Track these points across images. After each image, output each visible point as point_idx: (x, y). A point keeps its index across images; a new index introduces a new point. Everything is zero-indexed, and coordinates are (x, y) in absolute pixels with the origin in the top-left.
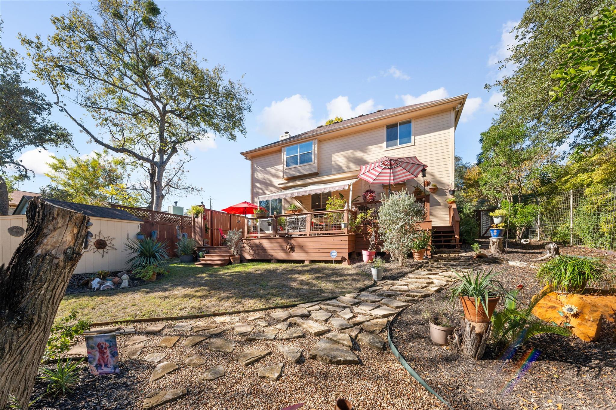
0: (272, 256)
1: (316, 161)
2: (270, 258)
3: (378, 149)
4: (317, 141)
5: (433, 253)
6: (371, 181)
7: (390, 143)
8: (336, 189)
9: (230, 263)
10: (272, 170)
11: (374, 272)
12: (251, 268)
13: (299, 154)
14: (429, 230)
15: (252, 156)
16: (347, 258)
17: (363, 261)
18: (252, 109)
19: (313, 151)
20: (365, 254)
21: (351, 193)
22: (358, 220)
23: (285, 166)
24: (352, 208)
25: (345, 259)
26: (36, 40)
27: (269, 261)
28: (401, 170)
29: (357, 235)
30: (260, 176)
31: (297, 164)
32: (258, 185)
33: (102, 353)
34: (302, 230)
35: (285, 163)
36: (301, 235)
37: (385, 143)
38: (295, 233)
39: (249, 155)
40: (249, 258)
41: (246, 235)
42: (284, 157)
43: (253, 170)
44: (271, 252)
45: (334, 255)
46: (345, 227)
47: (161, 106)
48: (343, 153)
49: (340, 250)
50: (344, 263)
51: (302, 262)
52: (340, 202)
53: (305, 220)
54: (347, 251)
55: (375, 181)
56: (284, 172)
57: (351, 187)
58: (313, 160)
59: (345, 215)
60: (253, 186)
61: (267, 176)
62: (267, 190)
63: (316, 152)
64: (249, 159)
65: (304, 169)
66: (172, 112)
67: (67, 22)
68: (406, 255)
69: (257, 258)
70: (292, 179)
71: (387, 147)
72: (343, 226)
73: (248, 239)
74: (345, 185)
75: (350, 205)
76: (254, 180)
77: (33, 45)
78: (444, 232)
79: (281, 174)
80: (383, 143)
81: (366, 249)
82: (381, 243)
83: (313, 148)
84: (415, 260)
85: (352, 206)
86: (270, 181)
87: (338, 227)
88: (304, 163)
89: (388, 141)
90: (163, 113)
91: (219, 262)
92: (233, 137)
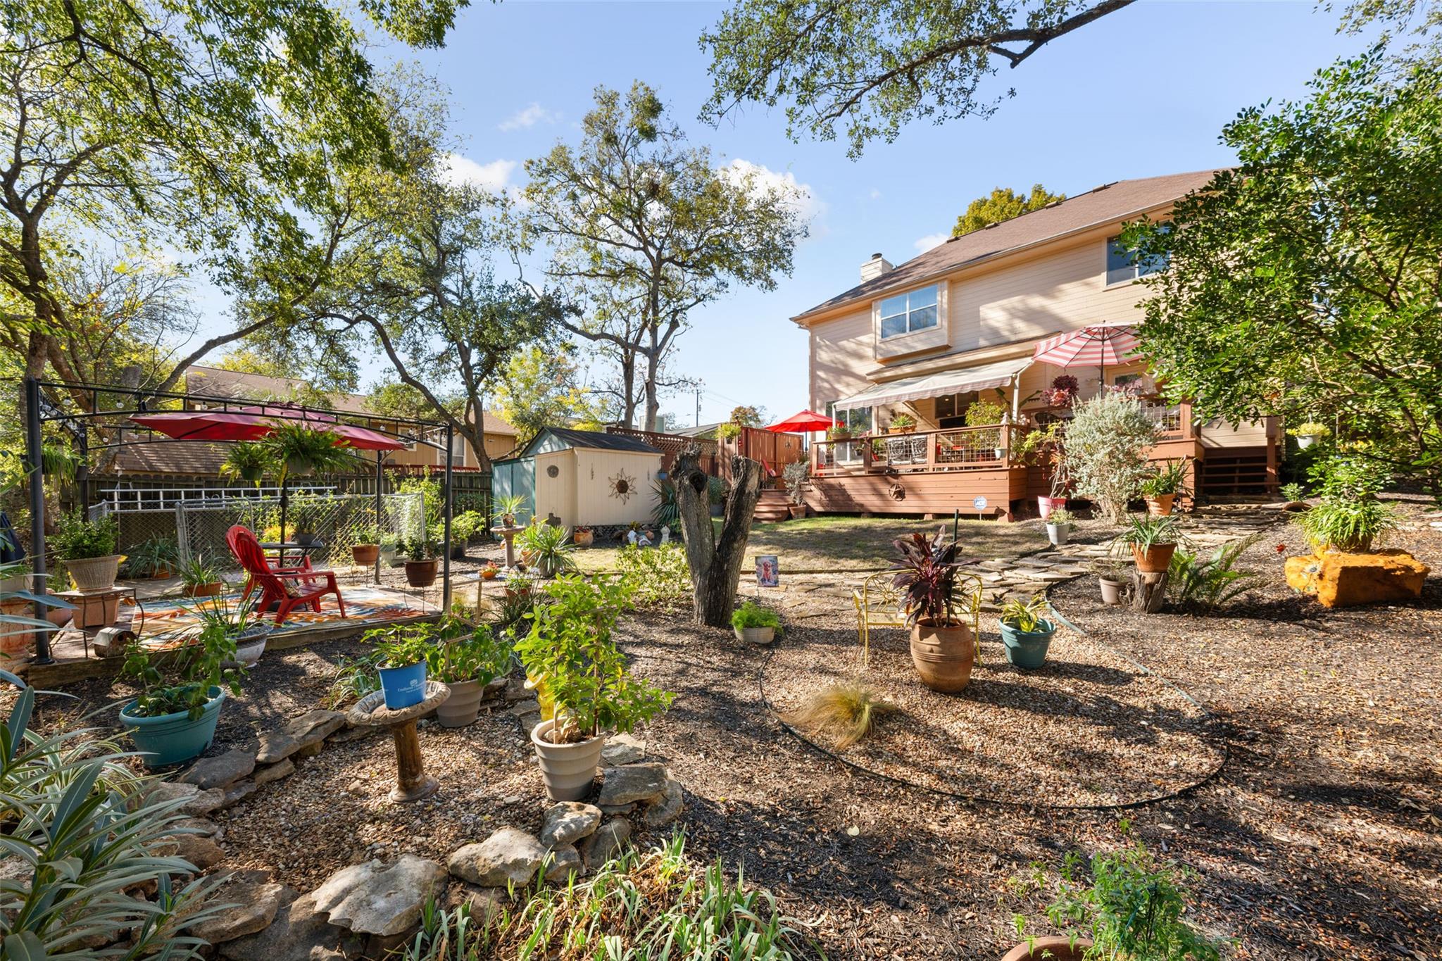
0: (862, 505)
1: (945, 324)
2: (857, 510)
3: (1084, 288)
4: (946, 283)
5: (1197, 502)
6: (1065, 363)
7: (1116, 273)
8: (987, 386)
9: (790, 517)
10: (849, 345)
11: (1051, 530)
12: (827, 524)
13: (907, 312)
14: (1188, 458)
15: (811, 320)
16: (1007, 509)
17: (1039, 516)
18: (809, 231)
19: (938, 304)
20: (1043, 502)
21: (1016, 392)
22: (1028, 444)
23: (879, 337)
24: (1019, 418)
25: (1003, 513)
26: (501, 196)
27: (857, 515)
28: (1130, 340)
29: (1030, 469)
30: (824, 356)
31: (904, 331)
32: (821, 374)
33: (766, 570)
34: (917, 460)
35: (879, 332)
36: (915, 470)
37: (1104, 275)
38: (903, 466)
39: (806, 321)
40: (818, 509)
41: (814, 471)
42: (877, 319)
43: (814, 347)
44: (857, 498)
45: (982, 505)
46: (1002, 456)
47: (653, 252)
48: (1004, 302)
49: (993, 497)
50: (1000, 518)
51: (919, 516)
52: (994, 409)
53: (924, 444)
54: (1007, 497)
55: (1073, 363)
56: (875, 348)
57: (1017, 382)
58: (938, 321)
59: (1003, 434)
60: (813, 377)
61: (839, 356)
62: (839, 382)
63: (945, 306)
64: (807, 328)
65: (917, 342)
66: (671, 260)
67: (545, 164)
68: (1125, 506)
69: (834, 510)
70: (892, 361)
71: (1109, 282)
72: (998, 454)
73: (819, 478)
74: (1003, 379)
75: (1015, 414)
76: (815, 365)
77: (498, 203)
78: (1243, 460)
79: (869, 352)
80: (1098, 273)
81: (1046, 494)
82: (1072, 484)
83: (939, 298)
84: (1152, 516)
85: (1018, 414)
86: (846, 365)
87: (989, 455)
88: (917, 328)
89: (1110, 268)
90: (658, 263)
91: (770, 515)
92: (771, 285)
